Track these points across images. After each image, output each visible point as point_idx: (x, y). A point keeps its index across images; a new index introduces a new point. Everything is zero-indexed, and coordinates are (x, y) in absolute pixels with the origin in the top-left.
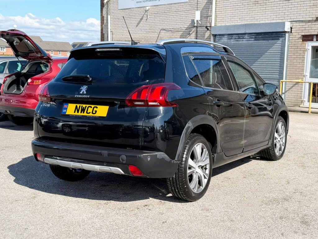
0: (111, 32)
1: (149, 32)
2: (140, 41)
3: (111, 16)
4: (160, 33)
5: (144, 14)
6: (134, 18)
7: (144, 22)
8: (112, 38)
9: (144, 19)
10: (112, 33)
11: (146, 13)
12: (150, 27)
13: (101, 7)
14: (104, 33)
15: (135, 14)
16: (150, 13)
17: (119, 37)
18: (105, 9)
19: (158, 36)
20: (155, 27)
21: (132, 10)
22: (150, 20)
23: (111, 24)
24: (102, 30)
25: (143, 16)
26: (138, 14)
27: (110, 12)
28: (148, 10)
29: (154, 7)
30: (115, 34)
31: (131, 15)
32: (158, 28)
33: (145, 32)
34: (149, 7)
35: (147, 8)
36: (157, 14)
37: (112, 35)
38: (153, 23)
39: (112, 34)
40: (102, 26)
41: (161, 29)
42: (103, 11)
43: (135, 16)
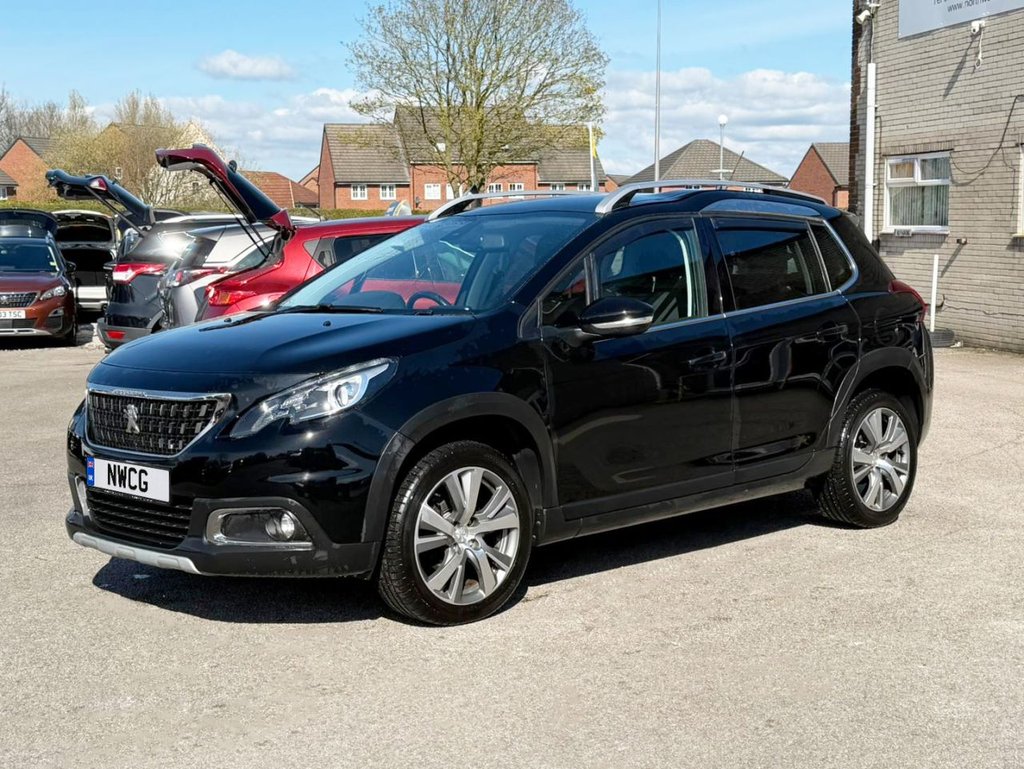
0: (876, 117)
1: (980, 111)
2: (956, 143)
3: (880, 65)
4: (1012, 110)
5: (966, 46)
6: (939, 64)
7: (969, 76)
8: (878, 140)
9: (967, 64)
10: (881, 122)
11: (973, 45)
12: (985, 92)
13: (853, 37)
14: (858, 123)
15: (943, 51)
16: (987, 42)
17: (897, 133)
18: (864, 44)
19: (1008, 122)
20: (1000, 89)
21: (936, 36)
22: (986, 67)
23: (876, 90)
24: (854, 113)
25: (966, 55)
26: (951, 50)
27: (876, 51)
28: (979, 34)
29: (998, 20)
30: (888, 124)
31: (931, 54)
32: (1008, 94)
33: (971, 112)
34: (983, 23)
35: (976, 25)
36: (1006, 44)
37: (878, 130)
38: (994, 77)
39: (878, 125)
40: (853, 100)
41: (1017, 97)
42: (860, 50)
43: (944, 57)
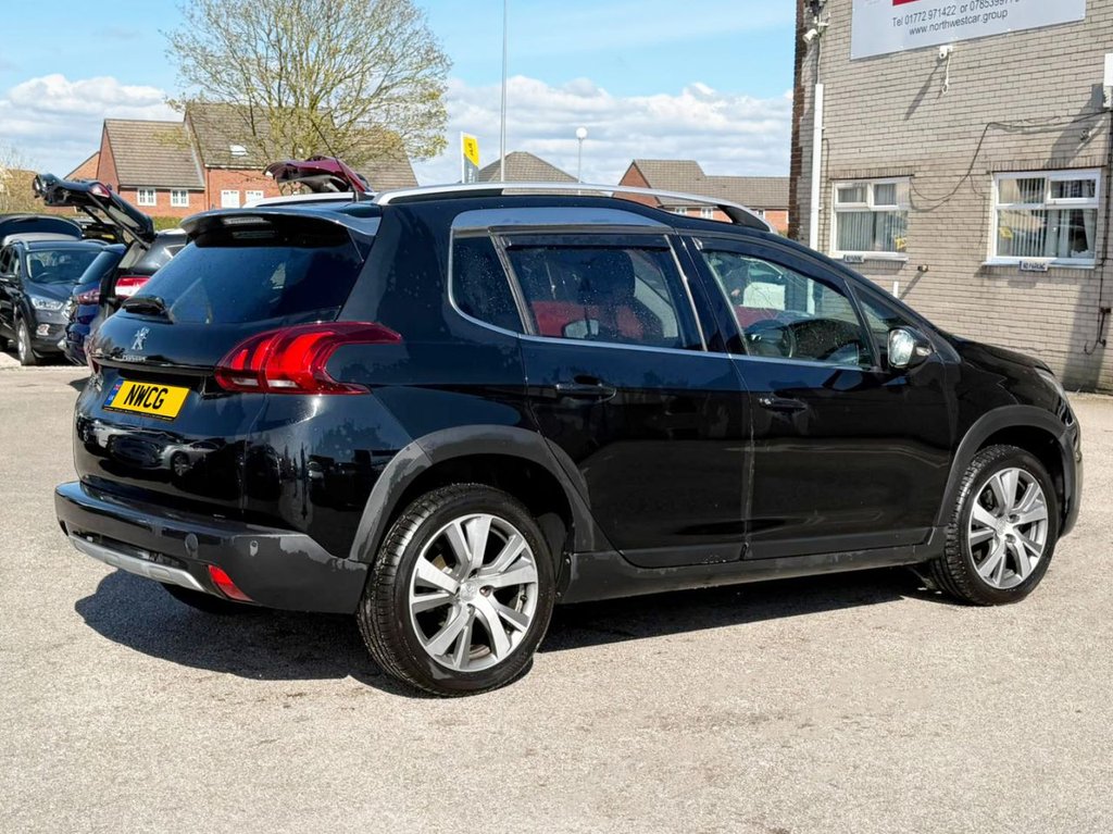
0: (823, 140)
1: (945, 137)
2: (917, 169)
3: (827, 86)
4: (983, 137)
5: (931, 71)
6: (899, 87)
7: (933, 101)
8: (825, 164)
9: (931, 89)
10: (828, 145)
11: (939, 70)
12: (952, 118)
13: (796, 56)
14: (801, 145)
15: (903, 75)
16: (955, 67)
17: (848, 157)
18: (810, 63)
19: (978, 150)
20: (969, 116)
21: (894, 59)
22: (953, 93)
23: (824, 112)
24: (796, 135)
25: (930, 80)
26: (913, 73)
27: (824, 71)
28: (947, 58)
29: (968, 46)
30: (836, 147)
31: (889, 77)
32: (979, 121)
33: (935, 138)
34: (951, 48)
35: (943, 50)
36: (976, 71)
37: (825, 153)
38: (963, 104)
39: (825, 147)
40: (795, 120)
41: (989, 124)
42: (804, 69)
43: (904, 81)
